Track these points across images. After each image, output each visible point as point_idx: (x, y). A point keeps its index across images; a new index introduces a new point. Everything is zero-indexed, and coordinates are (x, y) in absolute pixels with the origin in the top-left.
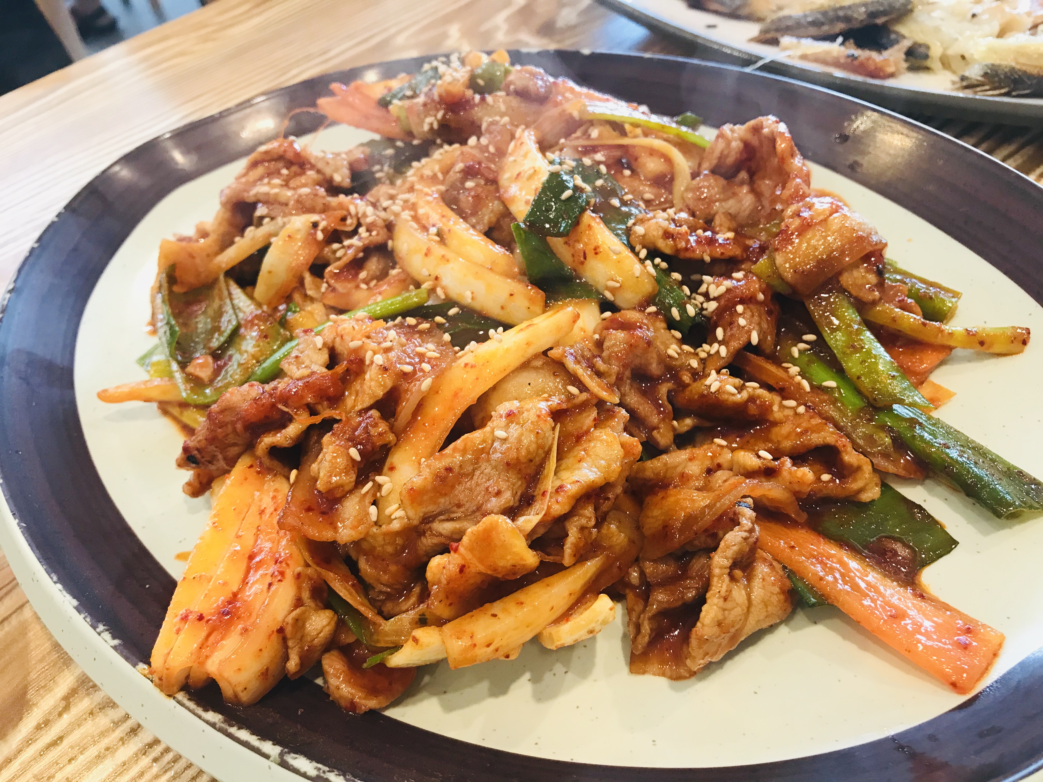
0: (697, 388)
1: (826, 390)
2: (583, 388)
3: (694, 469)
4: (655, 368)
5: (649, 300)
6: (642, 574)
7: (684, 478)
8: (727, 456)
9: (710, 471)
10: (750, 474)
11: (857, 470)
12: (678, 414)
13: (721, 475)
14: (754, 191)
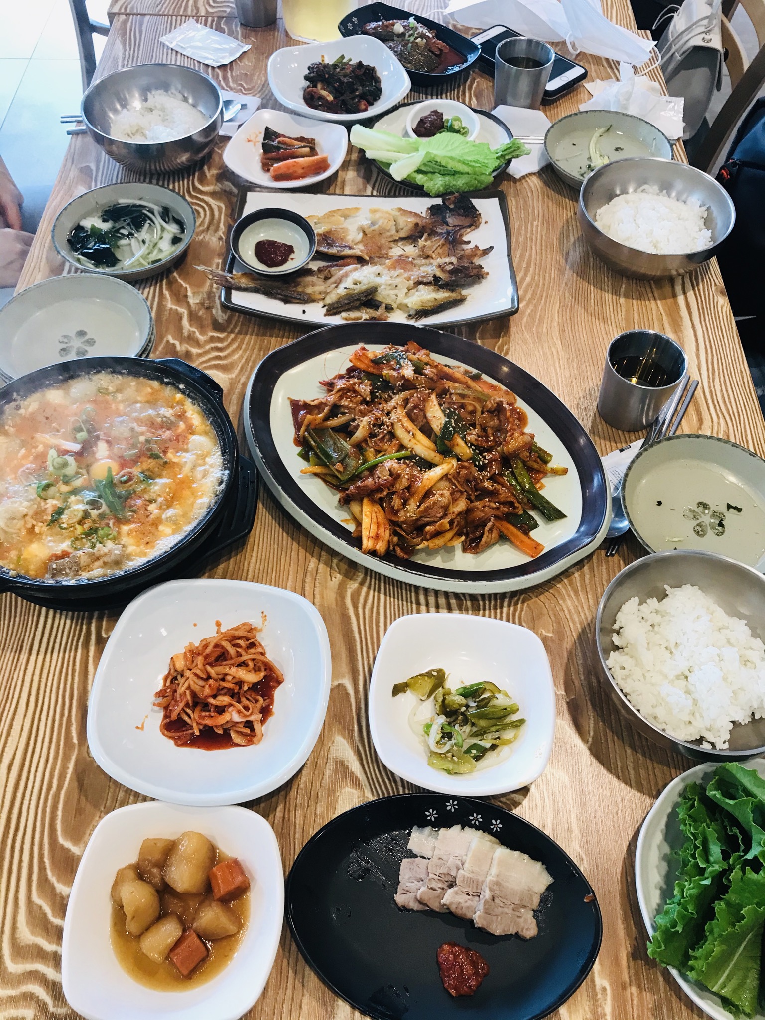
0: (481, 484)
1: (513, 485)
2: (456, 487)
3: (480, 506)
4: (471, 479)
5: (470, 459)
6: (467, 530)
7: (478, 508)
8: (487, 503)
9: (483, 507)
10: (493, 508)
11: (518, 508)
12: (476, 490)
13: (486, 509)
14: (498, 419)
